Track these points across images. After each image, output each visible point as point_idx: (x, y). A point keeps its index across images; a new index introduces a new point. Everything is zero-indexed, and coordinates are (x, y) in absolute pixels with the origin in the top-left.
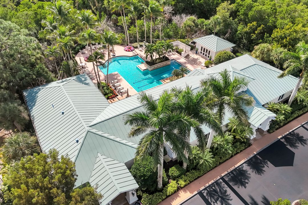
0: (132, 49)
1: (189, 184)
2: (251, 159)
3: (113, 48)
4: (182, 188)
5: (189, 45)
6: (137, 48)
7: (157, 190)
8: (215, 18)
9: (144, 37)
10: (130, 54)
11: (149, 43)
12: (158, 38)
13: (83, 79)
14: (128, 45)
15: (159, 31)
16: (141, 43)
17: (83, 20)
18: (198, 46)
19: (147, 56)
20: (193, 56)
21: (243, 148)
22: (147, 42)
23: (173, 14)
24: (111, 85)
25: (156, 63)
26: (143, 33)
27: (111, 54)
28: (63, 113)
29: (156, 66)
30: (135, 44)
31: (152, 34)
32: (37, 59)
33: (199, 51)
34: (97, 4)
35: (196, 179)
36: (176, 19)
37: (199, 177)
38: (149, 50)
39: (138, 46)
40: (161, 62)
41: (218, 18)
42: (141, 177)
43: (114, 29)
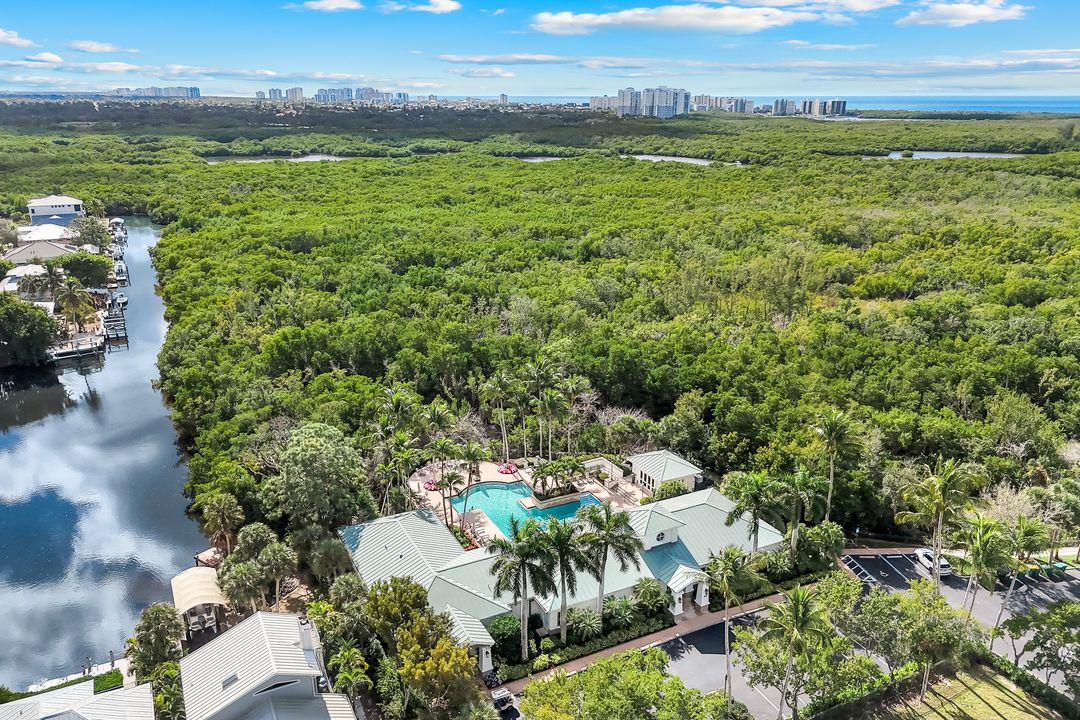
0: (513, 469)
1: (566, 662)
2: (669, 642)
3: (478, 468)
4: (556, 665)
5: (621, 467)
6: (522, 467)
7: (520, 661)
8: (668, 420)
9: (538, 447)
10: (509, 478)
11: (547, 458)
12: (566, 450)
13: (427, 515)
14: (505, 462)
15: (566, 437)
16: (531, 460)
17: (431, 420)
18: (636, 470)
19: (536, 482)
20: (626, 487)
21: (661, 626)
22: (544, 457)
23: (598, 407)
24: (468, 531)
25: (553, 497)
26: (536, 439)
27: (474, 477)
28: (401, 557)
29: (551, 502)
30: (518, 461)
31: (552, 442)
32: (360, 481)
33: (638, 478)
34: (454, 384)
35: (578, 658)
36: (602, 416)
37: (582, 656)
38: (540, 473)
39: (526, 464)
40: (562, 495)
41: (674, 421)
42: (499, 636)
43: (483, 430)
